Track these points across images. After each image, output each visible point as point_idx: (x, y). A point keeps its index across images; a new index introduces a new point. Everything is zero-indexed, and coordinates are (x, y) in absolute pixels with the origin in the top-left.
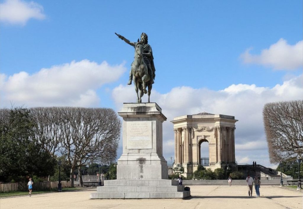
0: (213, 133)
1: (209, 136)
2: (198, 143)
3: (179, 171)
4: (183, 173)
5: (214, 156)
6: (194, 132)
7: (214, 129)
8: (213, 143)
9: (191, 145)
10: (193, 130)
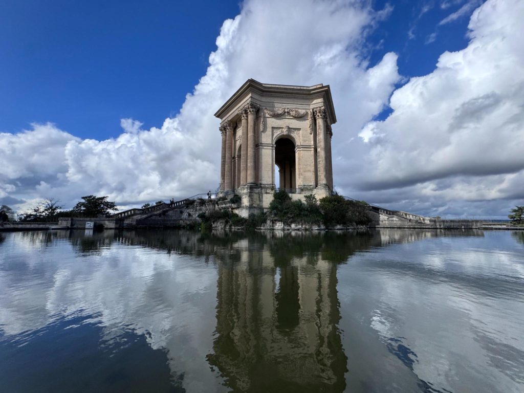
0: (307, 123)
1: (299, 129)
2: (274, 143)
3: (229, 202)
4: (238, 208)
5: (309, 171)
6: (265, 117)
7: (309, 116)
8: (306, 143)
9: (257, 146)
10: (264, 114)
